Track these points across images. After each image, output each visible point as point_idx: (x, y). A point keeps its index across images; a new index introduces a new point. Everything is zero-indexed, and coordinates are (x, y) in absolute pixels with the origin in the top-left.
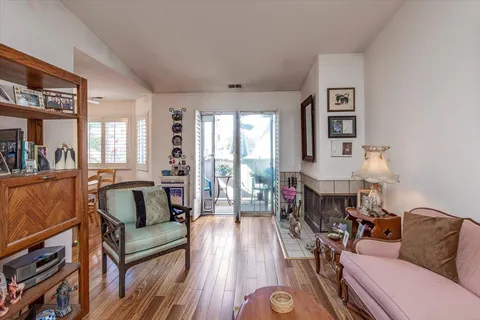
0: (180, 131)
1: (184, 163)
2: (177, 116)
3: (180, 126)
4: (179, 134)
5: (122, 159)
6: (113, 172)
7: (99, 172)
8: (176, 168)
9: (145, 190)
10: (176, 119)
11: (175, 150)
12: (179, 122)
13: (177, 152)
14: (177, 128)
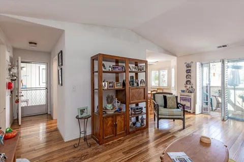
0: (190, 72)
1: (192, 87)
2: (188, 66)
3: (190, 70)
4: (189, 74)
5: (165, 85)
6: (163, 89)
7: (158, 89)
8: (188, 89)
9: (168, 96)
10: (188, 67)
11: (187, 81)
12: (189, 68)
13: (188, 82)
14: (188, 71)
